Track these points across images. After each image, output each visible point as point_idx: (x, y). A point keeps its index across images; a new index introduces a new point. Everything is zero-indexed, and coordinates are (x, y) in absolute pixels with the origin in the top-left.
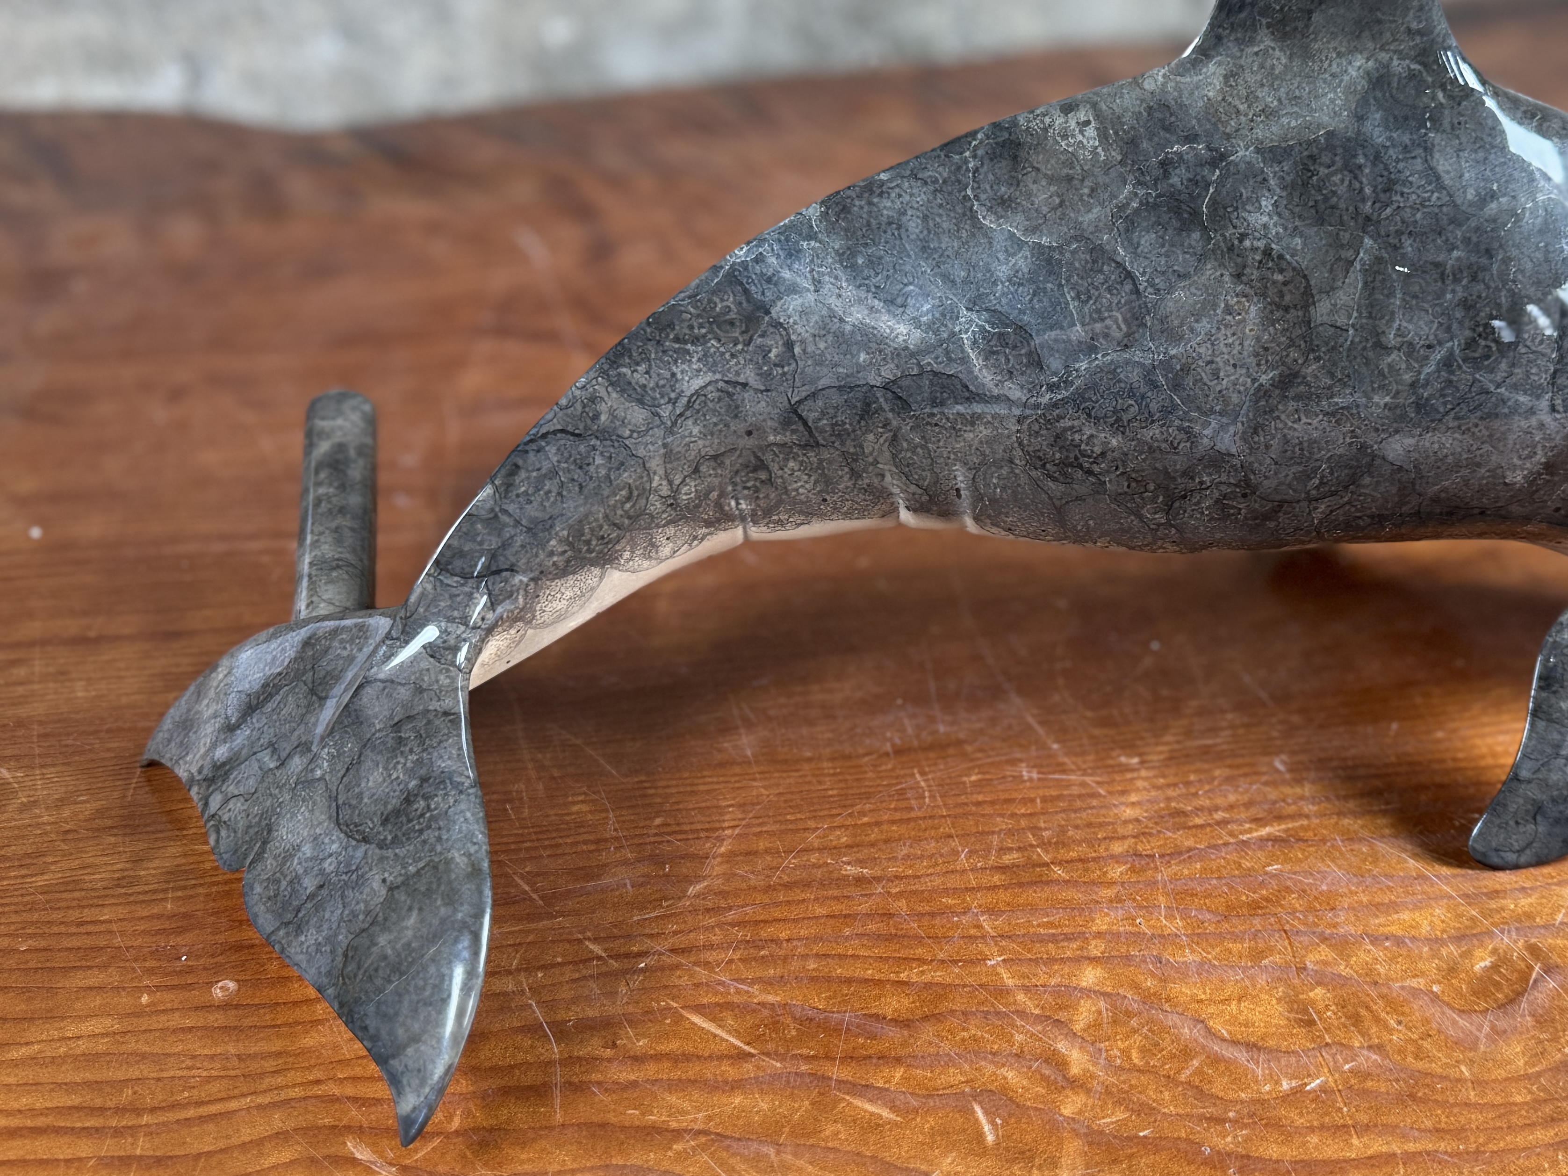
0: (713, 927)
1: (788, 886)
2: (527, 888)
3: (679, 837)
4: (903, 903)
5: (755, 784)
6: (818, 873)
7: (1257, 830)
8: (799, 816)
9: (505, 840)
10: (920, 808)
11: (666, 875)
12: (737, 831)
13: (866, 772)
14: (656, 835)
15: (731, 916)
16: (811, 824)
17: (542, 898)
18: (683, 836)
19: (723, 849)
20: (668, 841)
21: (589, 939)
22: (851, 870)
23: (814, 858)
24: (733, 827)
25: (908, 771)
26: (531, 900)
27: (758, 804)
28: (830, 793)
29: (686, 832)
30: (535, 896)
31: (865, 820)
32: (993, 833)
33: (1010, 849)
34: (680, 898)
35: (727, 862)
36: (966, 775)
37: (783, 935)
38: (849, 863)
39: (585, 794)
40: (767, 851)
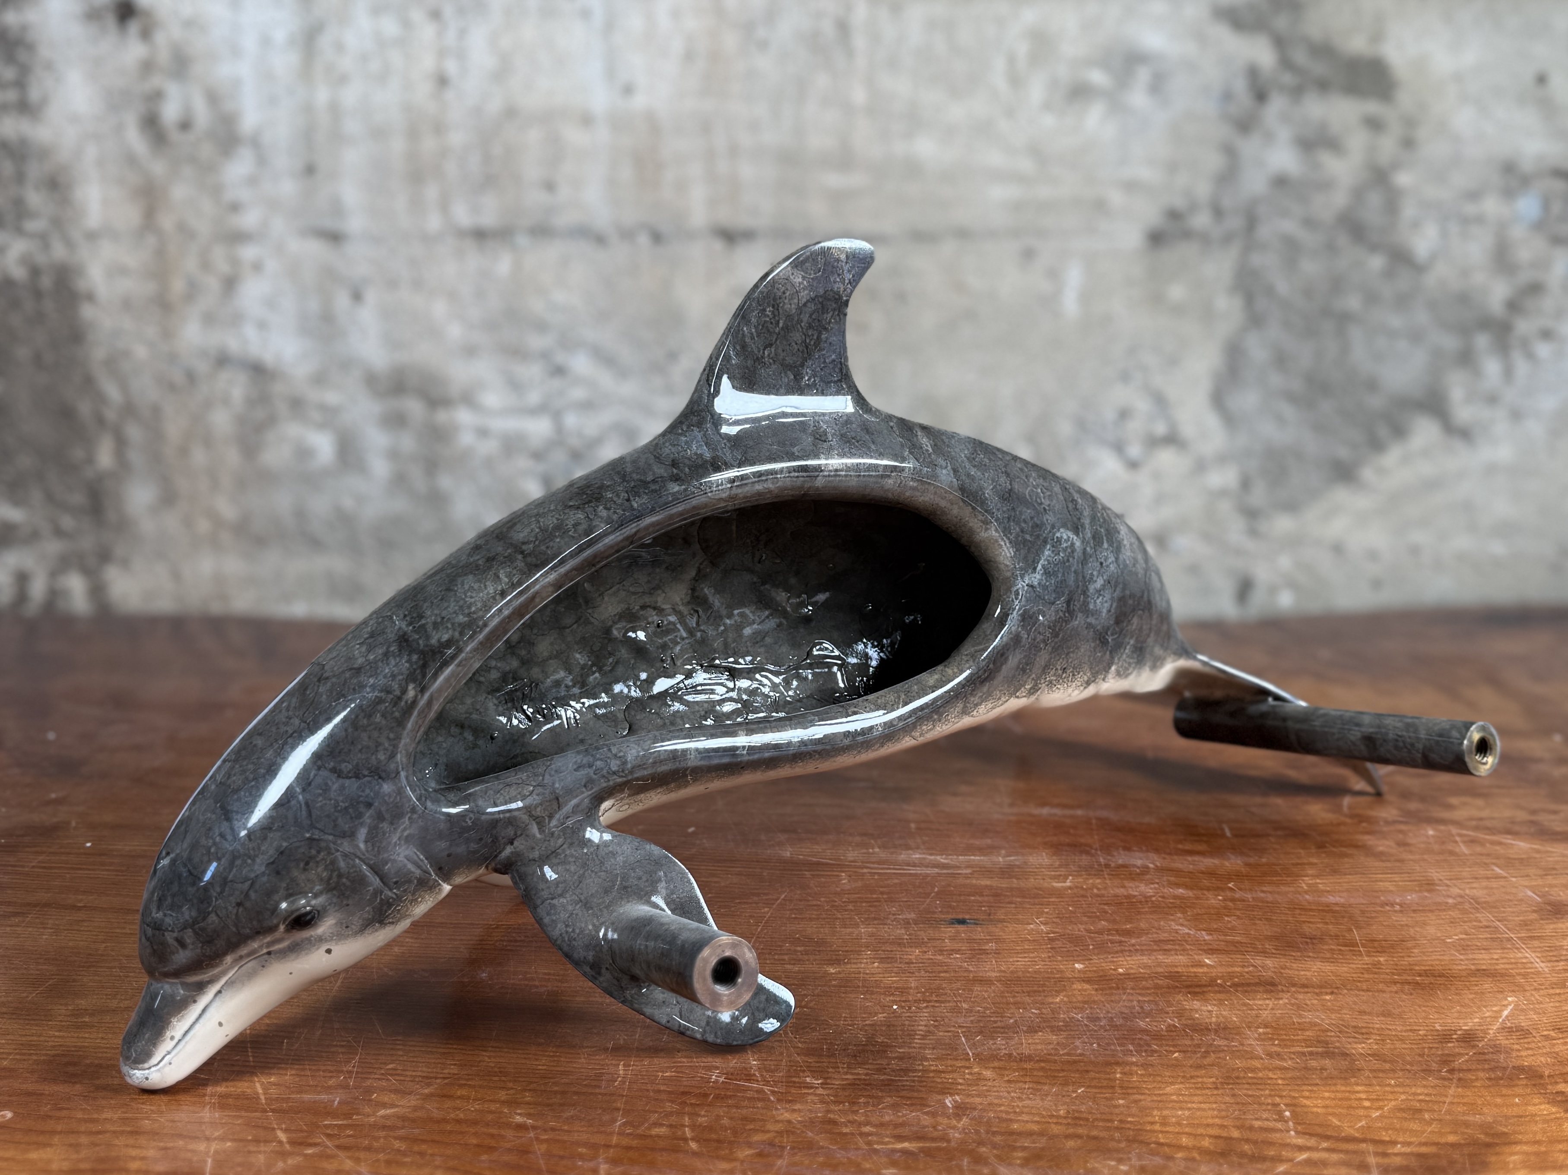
0: (380, 1138)
1: (458, 1121)
2: (260, 1091)
3: (398, 1078)
4: (544, 1147)
5: (484, 1053)
6: (490, 1117)
7: (893, 1143)
8: (503, 1078)
9: (269, 1060)
10: (605, 1088)
11: (370, 1100)
12: (446, 1081)
13: (580, 1058)
14: (383, 1074)
15: (401, 1132)
16: (510, 1085)
17: (266, 1099)
18: (402, 1078)
19: (426, 1091)
20: (388, 1079)
21: (282, 1129)
22: (519, 1119)
23: (493, 1107)
24: (444, 1078)
25: (617, 1062)
26: (259, 1098)
27: (477, 1066)
28: (540, 1067)
29: (407, 1076)
30: (262, 1097)
31: (556, 1088)
32: (656, 1112)
33: (662, 1125)
34: (368, 1116)
35: (423, 1099)
36: (662, 1072)
37: (430, 1152)
38: (520, 1114)
39: (349, 1041)
40: (459, 1097)
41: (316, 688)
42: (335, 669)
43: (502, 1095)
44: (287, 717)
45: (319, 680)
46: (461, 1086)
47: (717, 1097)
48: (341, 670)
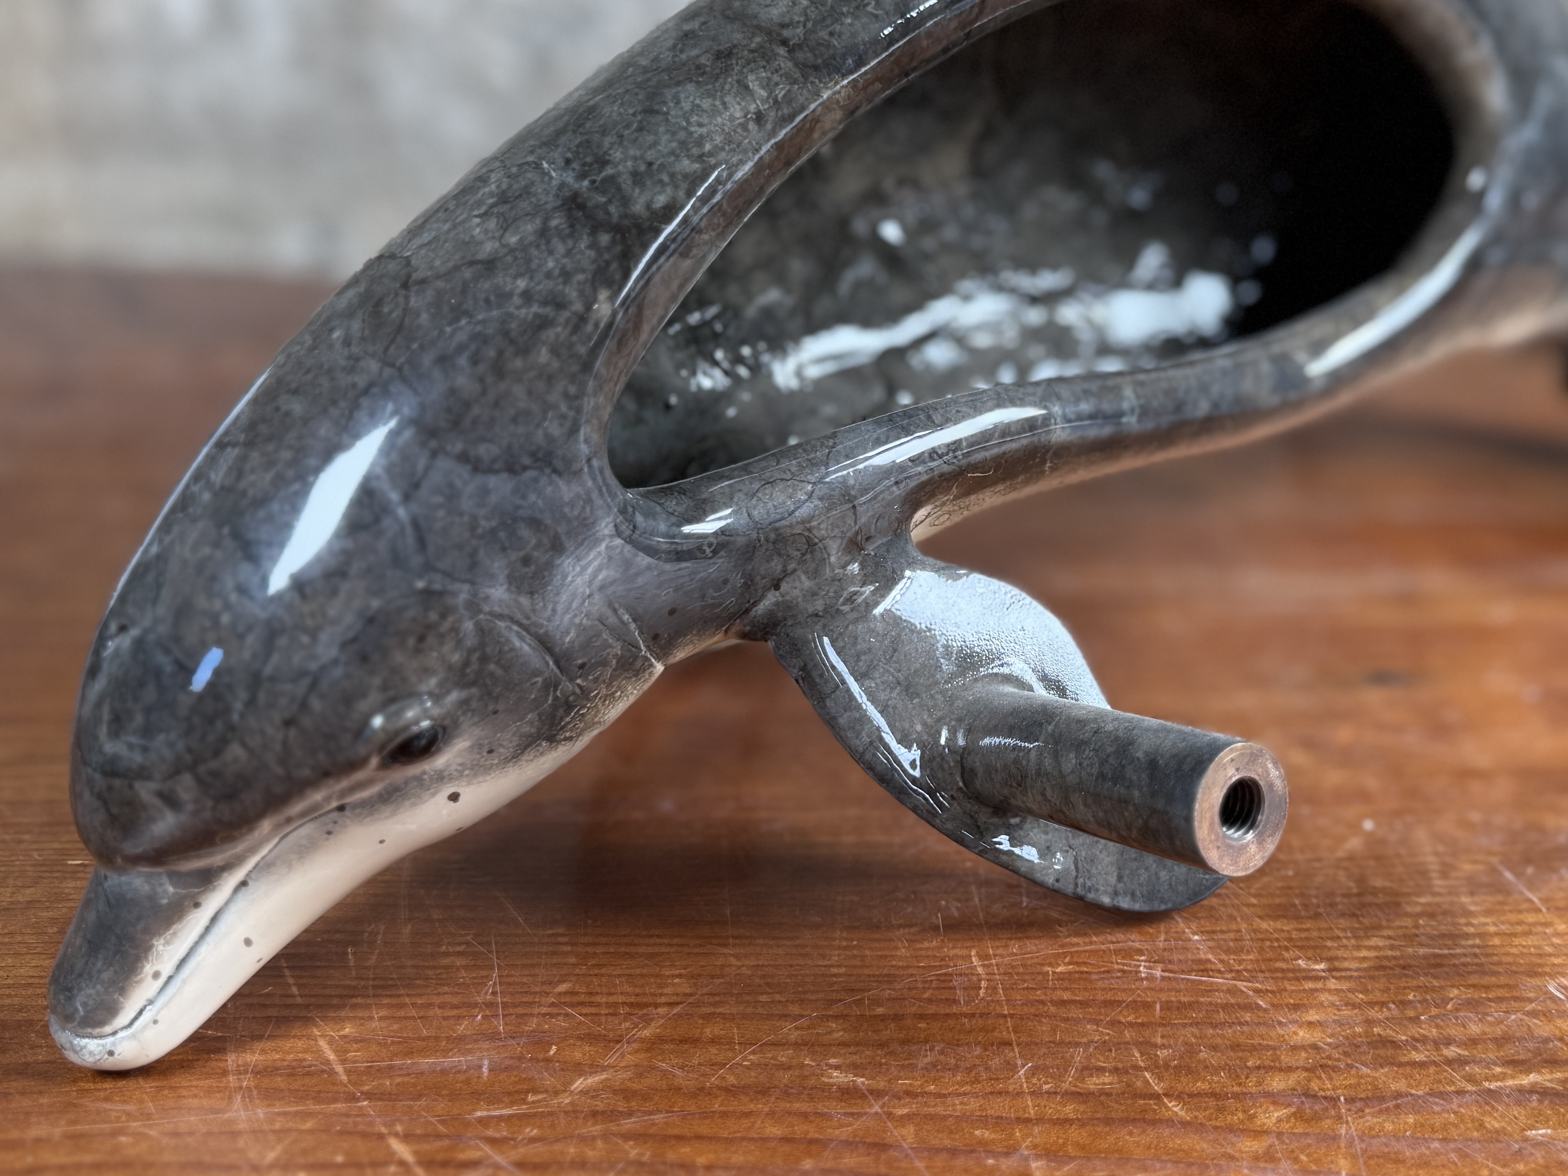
41: (401, 300)
42: (437, 263)
43: (789, 1031)
44: (349, 358)
45: (405, 286)
46: (708, 1018)
47: (1167, 1007)
48: (450, 264)
